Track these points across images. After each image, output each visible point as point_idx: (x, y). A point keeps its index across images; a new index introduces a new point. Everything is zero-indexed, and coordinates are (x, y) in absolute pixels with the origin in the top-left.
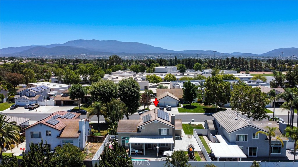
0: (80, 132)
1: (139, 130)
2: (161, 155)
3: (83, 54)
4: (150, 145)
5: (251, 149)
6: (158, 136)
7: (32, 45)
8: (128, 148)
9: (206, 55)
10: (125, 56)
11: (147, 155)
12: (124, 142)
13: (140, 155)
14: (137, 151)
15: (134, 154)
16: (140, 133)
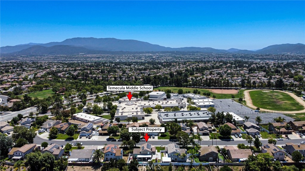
0: (121, 154)
1: (140, 153)
2: (147, 161)
3: (82, 54)
4: (144, 158)
5: (175, 159)
6: (147, 154)
7: (30, 43)
8: (137, 158)
9: (203, 52)
10: (124, 55)
11: (143, 161)
12: (135, 157)
13: (141, 161)
14: (140, 160)
15: (139, 161)
16: (141, 154)
